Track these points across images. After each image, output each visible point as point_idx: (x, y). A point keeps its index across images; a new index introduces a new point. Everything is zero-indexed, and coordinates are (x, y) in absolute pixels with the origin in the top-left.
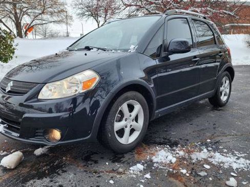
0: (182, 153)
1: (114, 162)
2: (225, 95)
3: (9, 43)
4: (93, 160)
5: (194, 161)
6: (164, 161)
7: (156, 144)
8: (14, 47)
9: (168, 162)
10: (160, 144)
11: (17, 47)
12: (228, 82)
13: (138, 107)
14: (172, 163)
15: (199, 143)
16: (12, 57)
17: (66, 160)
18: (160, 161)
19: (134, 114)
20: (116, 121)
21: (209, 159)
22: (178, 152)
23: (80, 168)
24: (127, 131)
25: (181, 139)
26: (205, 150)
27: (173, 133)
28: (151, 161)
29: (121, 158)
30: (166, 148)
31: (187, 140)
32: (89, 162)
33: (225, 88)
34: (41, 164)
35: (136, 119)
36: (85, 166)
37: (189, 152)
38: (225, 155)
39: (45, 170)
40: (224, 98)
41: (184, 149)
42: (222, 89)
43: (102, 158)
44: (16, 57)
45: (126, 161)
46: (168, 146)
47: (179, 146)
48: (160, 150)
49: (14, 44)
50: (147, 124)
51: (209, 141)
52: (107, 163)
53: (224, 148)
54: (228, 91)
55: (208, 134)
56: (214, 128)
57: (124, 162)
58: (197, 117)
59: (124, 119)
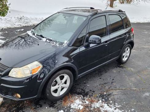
0: (87, 102)
1: (50, 107)
2: (126, 57)
3: (4, 3)
4: (40, 105)
5: (92, 109)
6: (76, 108)
7: (76, 93)
8: (8, 5)
9: (78, 109)
10: (79, 94)
11: (10, 6)
12: (129, 49)
13: (66, 77)
14: (80, 110)
15: (99, 95)
16: (7, 12)
17: (26, 103)
18: (74, 108)
19: (64, 81)
20: (53, 86)
21: (100, 108)
22: (86, 101)
23: (32, 110)
24: (59, 90)
25: (91, 90)
26: (100, 101)
27: (88, 85)
28: (70, 107)
29: (55, 104)
30: (80, 98)
31: (94, 92)
32: (38, 106)
33: (126, 54)
34: (13, 105)
35: (65, 83)
36: (35, 108)
37: (92, 102)
38: (110, 105)
39: (14, 110)
40: (125, 59)
41: (90, 99)
42: (124, 54)
43: (45, 103)
44: (10, 12)
45: (57, 106)
46: (82, 96)
47: (88, 96)
48: (77, 99)
49: (8, 4)
50: (72, 84)
51: (105, 93)
52: (46, 108)
53: (111, 100)
54: (128, 55)
55: (107, 88)
56: (112, 83)
57: (55, 107)
58: (106, 72)
59: (57, 84)
